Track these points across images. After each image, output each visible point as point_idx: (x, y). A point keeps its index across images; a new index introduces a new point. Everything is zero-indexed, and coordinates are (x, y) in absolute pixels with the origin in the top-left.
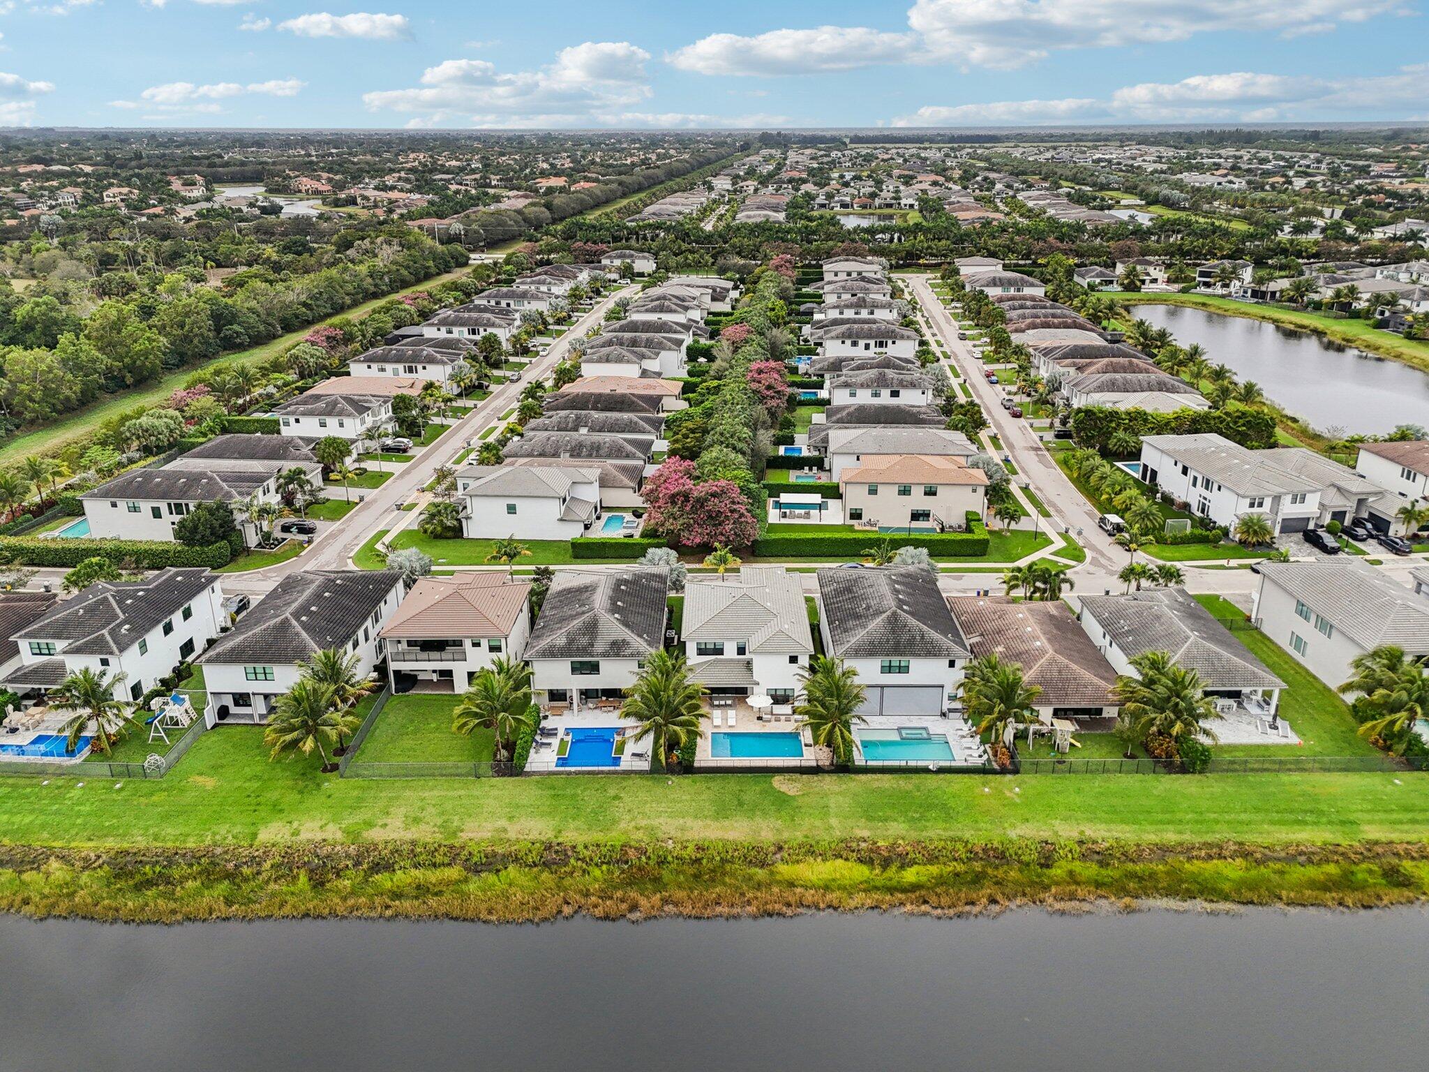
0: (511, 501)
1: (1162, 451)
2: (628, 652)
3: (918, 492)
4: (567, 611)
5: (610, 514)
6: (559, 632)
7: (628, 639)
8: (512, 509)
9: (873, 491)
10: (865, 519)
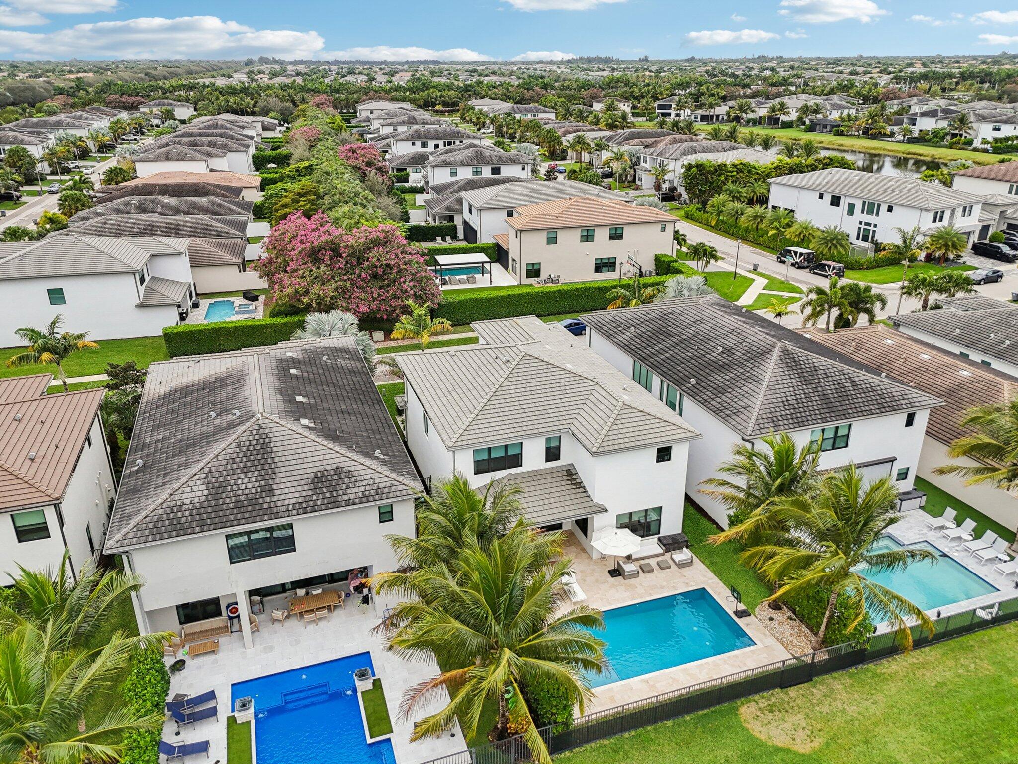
0: (55, 284)
1: (800, 188)
2: (354, 492)
3: (602, 235)
4: (193, 428)
5: (213, 301)
6: (186, 474)
7: (347, 464)
8: (56, 296)
9: (552, 241)
10: (544, 275)
